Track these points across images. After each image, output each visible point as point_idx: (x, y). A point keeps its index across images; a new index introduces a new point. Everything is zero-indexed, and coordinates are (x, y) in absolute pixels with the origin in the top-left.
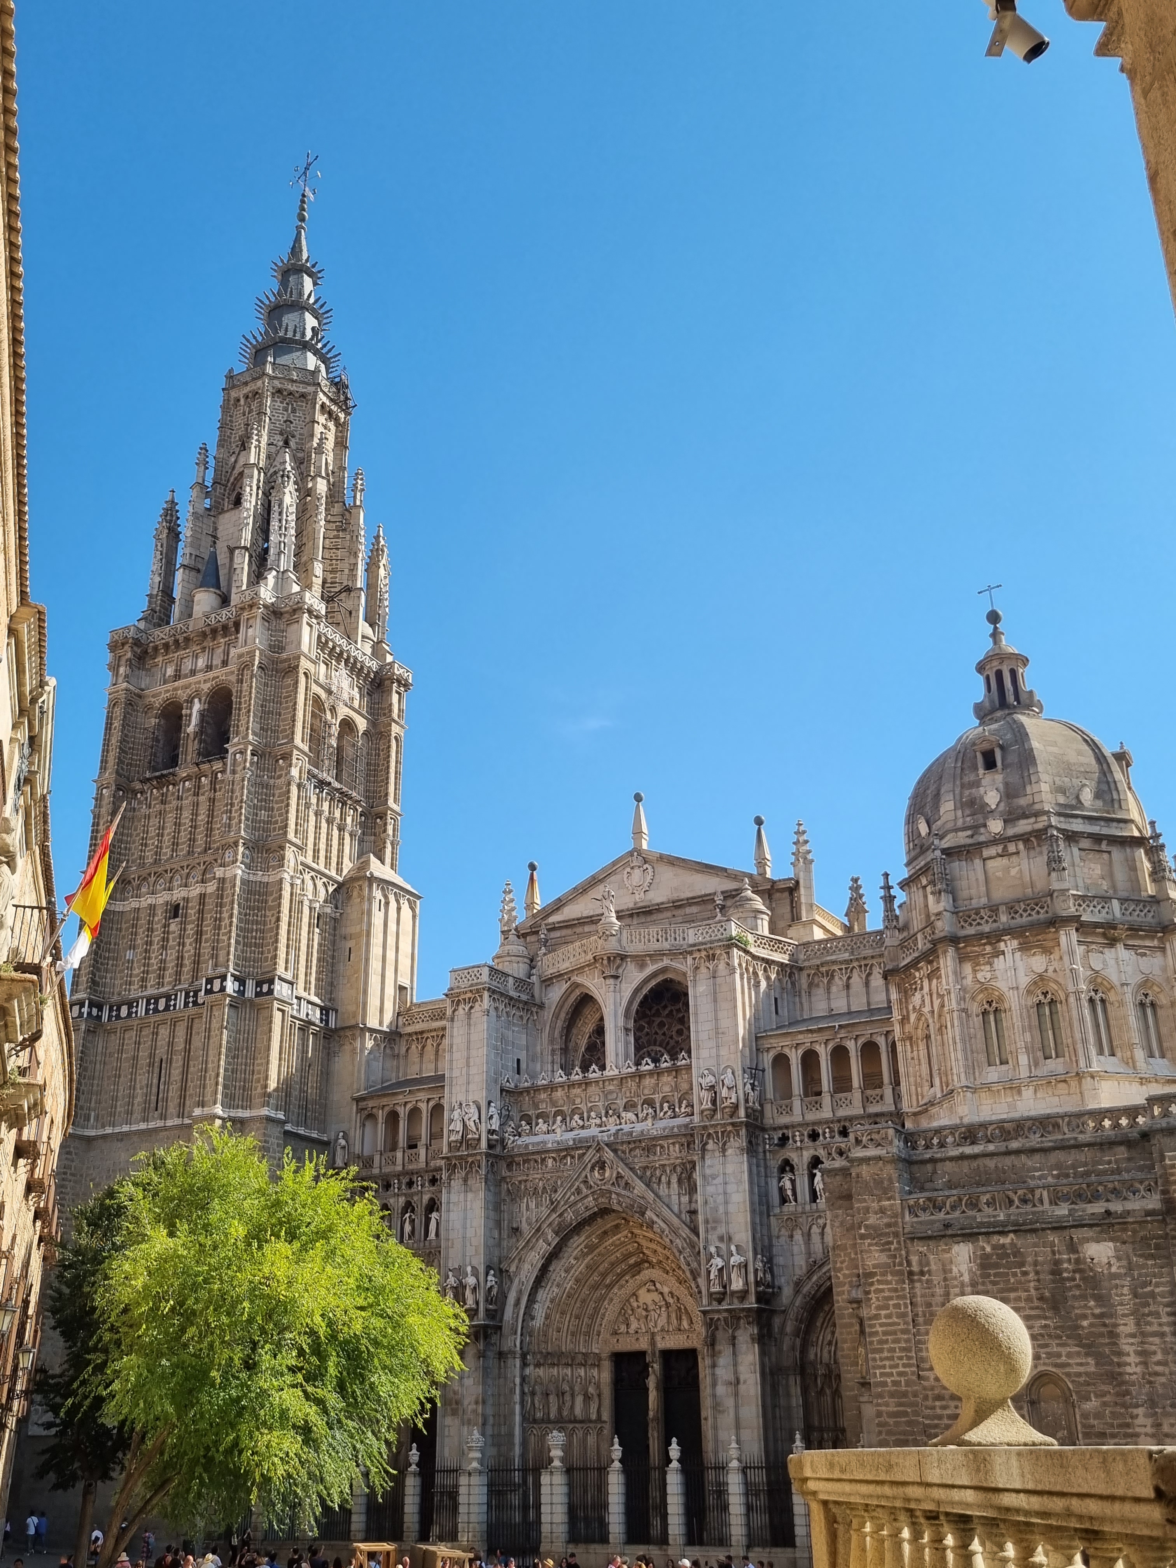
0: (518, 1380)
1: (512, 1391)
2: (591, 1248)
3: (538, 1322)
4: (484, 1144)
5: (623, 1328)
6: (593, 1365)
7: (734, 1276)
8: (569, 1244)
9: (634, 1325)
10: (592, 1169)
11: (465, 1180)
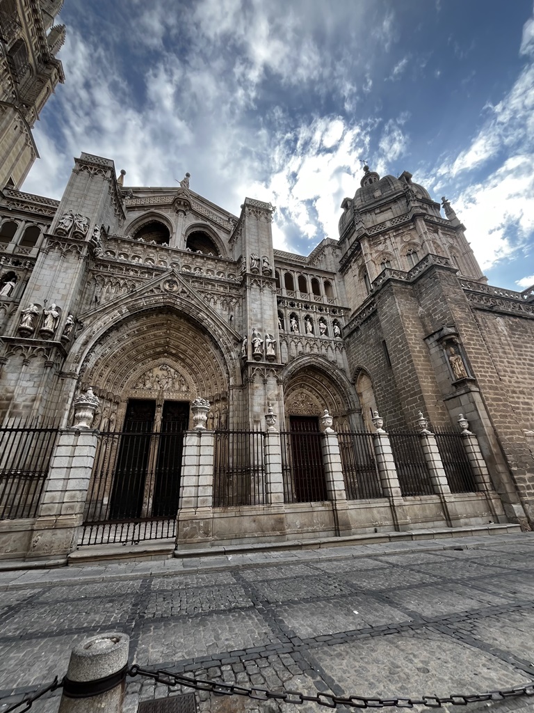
0: (71, 394)
1: (65, 401)
2: (140, 332)
3: (90, 365)
4: (88, 239)
5: (141, 385)
6: (118, 403)
7: (269, 348)
8: (129, 324)
9: (148, 385)
10: (165, 283)
11: (64, 255)
